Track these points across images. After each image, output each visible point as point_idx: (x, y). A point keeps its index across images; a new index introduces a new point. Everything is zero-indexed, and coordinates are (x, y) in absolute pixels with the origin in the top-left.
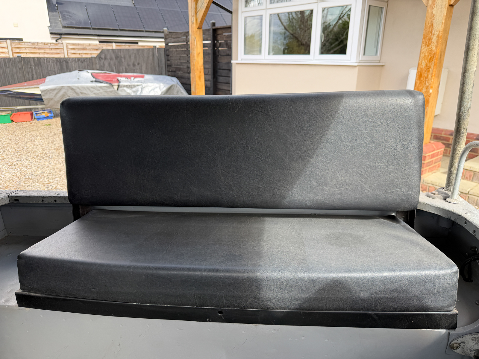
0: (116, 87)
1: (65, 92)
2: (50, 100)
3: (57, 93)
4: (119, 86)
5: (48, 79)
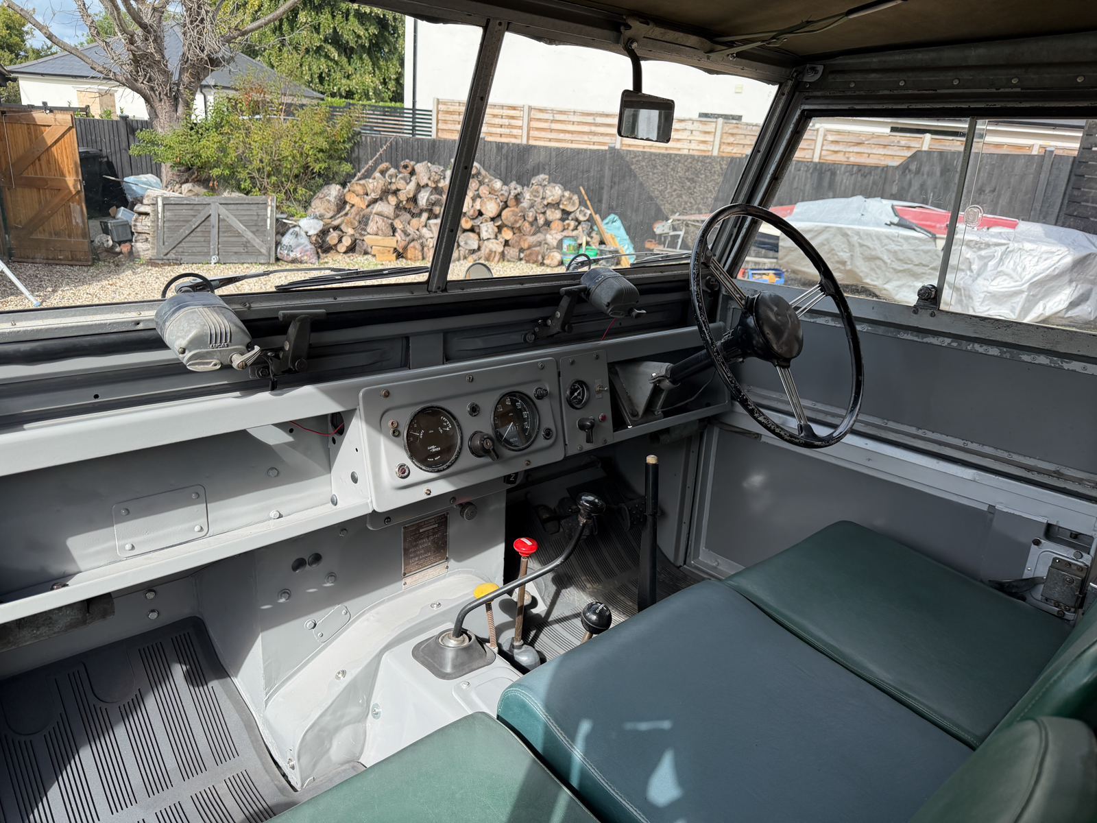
2: (792, 250)
5: (800, 207)
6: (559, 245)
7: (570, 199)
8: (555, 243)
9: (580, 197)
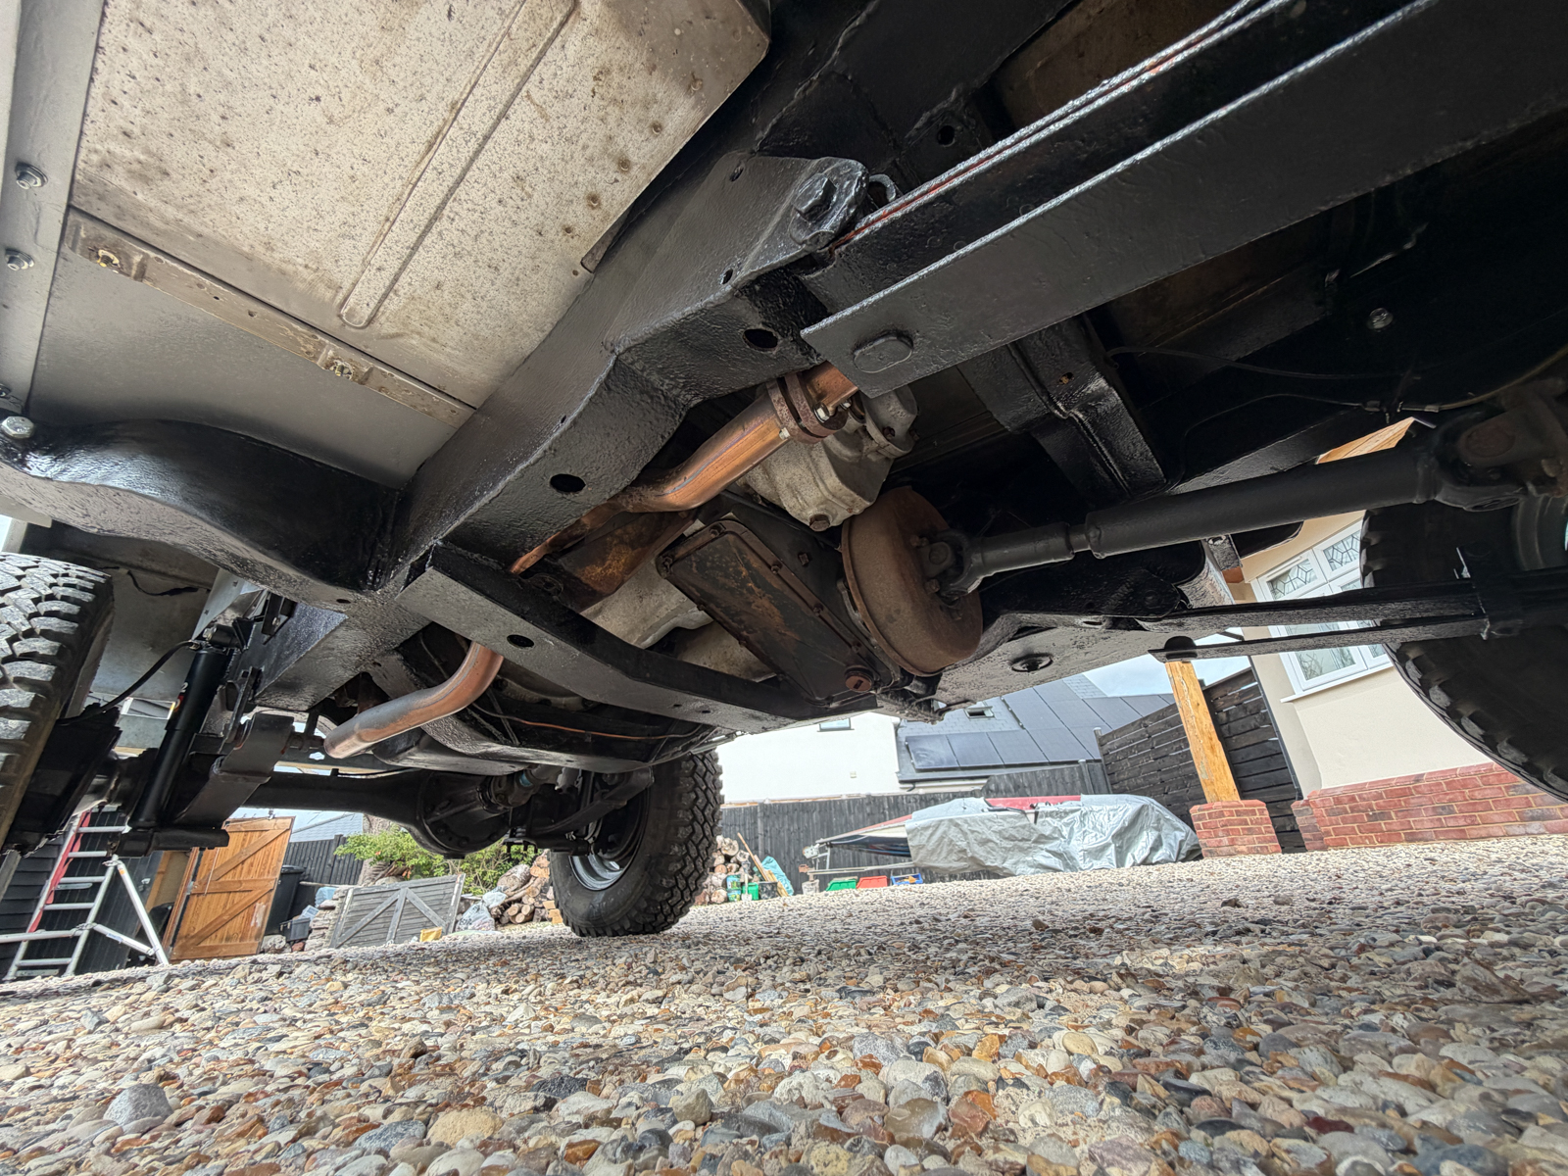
0: (1031, 817)
1: (945, 832)
2: (920, 847)
3: (932, 835)
4: (1036, 814)
5: (915, 814)
6: (725, 885)
7: (731, 844)
8: (720, 883)
9: (740, 843)
